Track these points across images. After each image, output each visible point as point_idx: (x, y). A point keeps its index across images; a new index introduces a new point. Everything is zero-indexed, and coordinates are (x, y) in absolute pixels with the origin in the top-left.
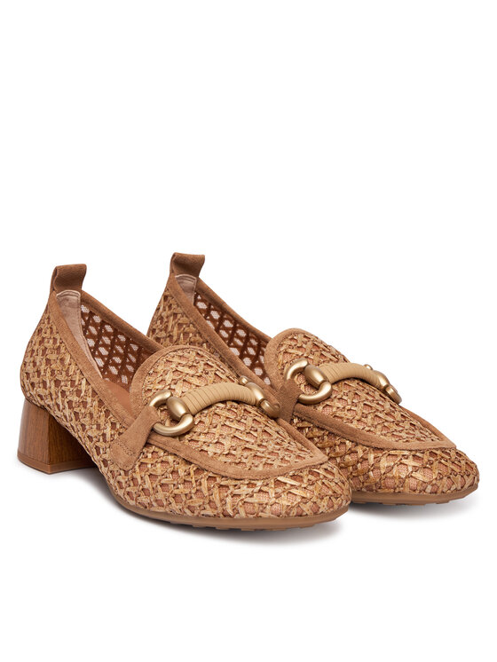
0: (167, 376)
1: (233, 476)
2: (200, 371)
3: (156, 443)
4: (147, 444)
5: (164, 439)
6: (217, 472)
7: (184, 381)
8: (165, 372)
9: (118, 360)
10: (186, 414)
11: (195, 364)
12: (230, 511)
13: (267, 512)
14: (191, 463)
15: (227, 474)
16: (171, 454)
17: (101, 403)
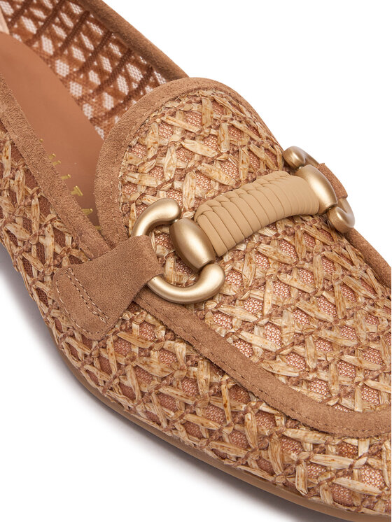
0: (165, 161)
1: (310, 422)
2: (224, 150)
3: (149, 309)
4: (134, 306)
5: (167, 308)
6: (278, 406)
7: (198, 172)
8: (163, 151)
9: (107, 65)
10: (210, 263)
11: (213, 132)
12: (301, 487)
13: (378, 509)
14: (223, 373)
15: (297, 417)
16: (182, 341)
17: (30, 179)
